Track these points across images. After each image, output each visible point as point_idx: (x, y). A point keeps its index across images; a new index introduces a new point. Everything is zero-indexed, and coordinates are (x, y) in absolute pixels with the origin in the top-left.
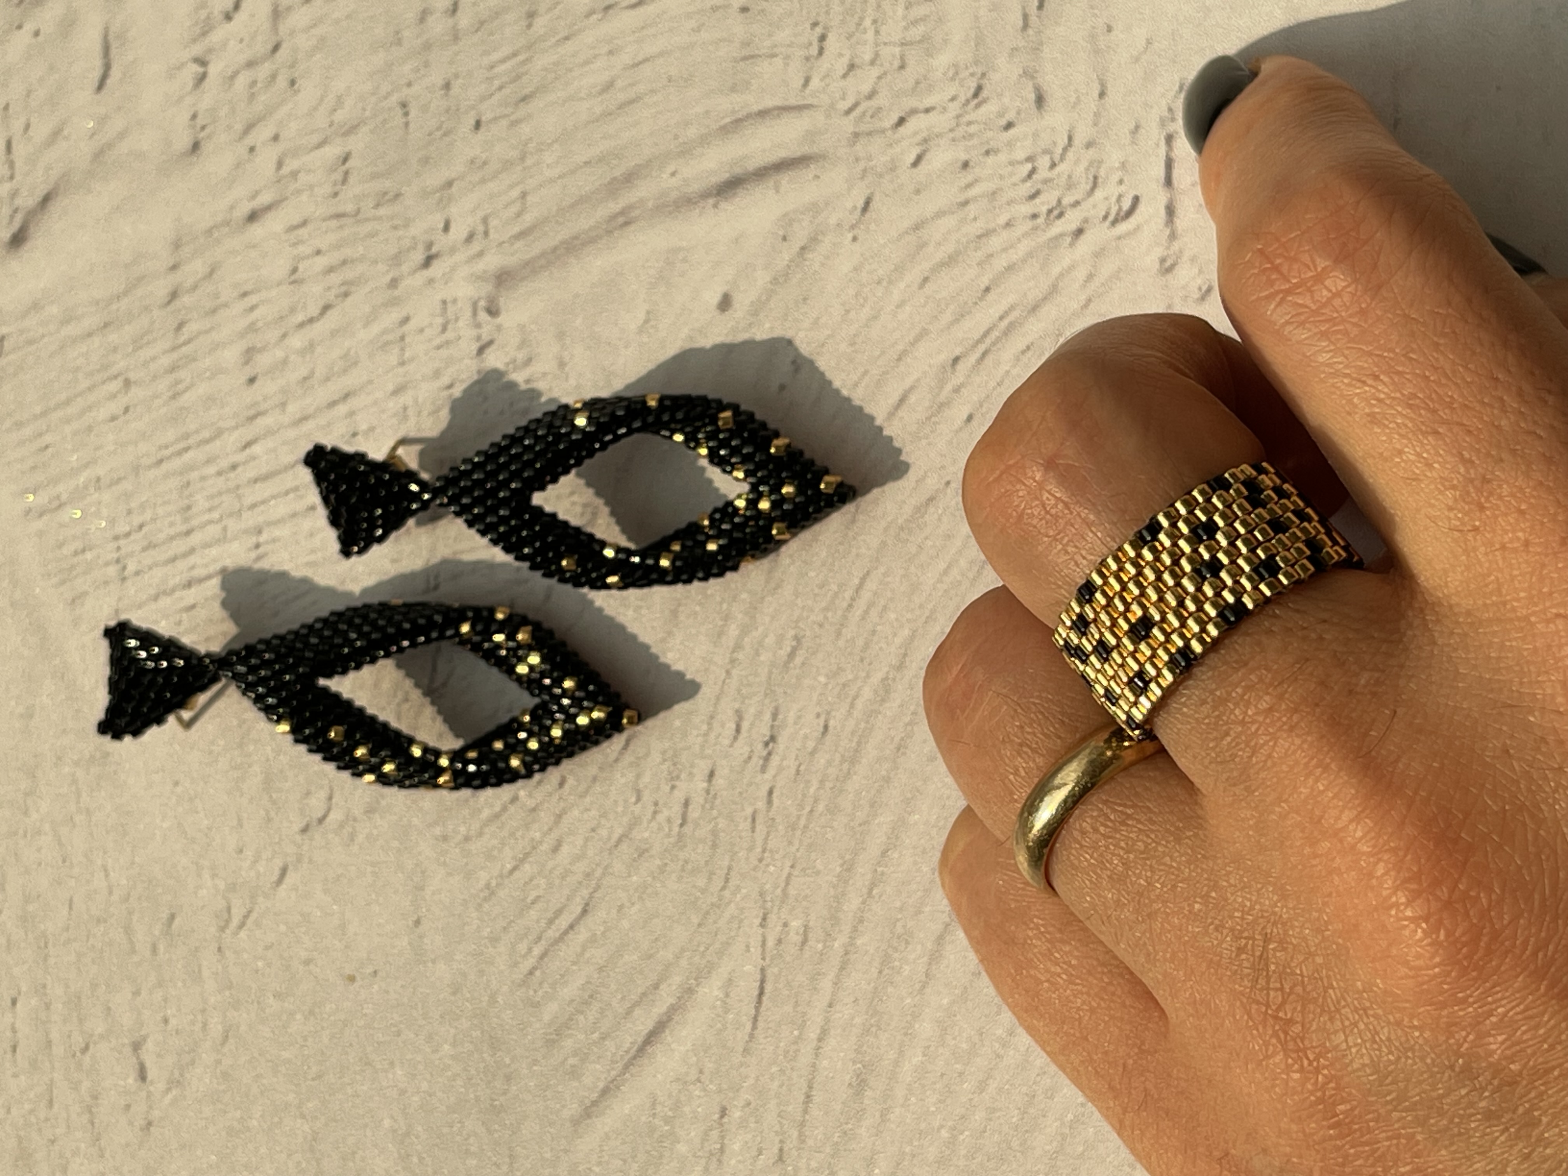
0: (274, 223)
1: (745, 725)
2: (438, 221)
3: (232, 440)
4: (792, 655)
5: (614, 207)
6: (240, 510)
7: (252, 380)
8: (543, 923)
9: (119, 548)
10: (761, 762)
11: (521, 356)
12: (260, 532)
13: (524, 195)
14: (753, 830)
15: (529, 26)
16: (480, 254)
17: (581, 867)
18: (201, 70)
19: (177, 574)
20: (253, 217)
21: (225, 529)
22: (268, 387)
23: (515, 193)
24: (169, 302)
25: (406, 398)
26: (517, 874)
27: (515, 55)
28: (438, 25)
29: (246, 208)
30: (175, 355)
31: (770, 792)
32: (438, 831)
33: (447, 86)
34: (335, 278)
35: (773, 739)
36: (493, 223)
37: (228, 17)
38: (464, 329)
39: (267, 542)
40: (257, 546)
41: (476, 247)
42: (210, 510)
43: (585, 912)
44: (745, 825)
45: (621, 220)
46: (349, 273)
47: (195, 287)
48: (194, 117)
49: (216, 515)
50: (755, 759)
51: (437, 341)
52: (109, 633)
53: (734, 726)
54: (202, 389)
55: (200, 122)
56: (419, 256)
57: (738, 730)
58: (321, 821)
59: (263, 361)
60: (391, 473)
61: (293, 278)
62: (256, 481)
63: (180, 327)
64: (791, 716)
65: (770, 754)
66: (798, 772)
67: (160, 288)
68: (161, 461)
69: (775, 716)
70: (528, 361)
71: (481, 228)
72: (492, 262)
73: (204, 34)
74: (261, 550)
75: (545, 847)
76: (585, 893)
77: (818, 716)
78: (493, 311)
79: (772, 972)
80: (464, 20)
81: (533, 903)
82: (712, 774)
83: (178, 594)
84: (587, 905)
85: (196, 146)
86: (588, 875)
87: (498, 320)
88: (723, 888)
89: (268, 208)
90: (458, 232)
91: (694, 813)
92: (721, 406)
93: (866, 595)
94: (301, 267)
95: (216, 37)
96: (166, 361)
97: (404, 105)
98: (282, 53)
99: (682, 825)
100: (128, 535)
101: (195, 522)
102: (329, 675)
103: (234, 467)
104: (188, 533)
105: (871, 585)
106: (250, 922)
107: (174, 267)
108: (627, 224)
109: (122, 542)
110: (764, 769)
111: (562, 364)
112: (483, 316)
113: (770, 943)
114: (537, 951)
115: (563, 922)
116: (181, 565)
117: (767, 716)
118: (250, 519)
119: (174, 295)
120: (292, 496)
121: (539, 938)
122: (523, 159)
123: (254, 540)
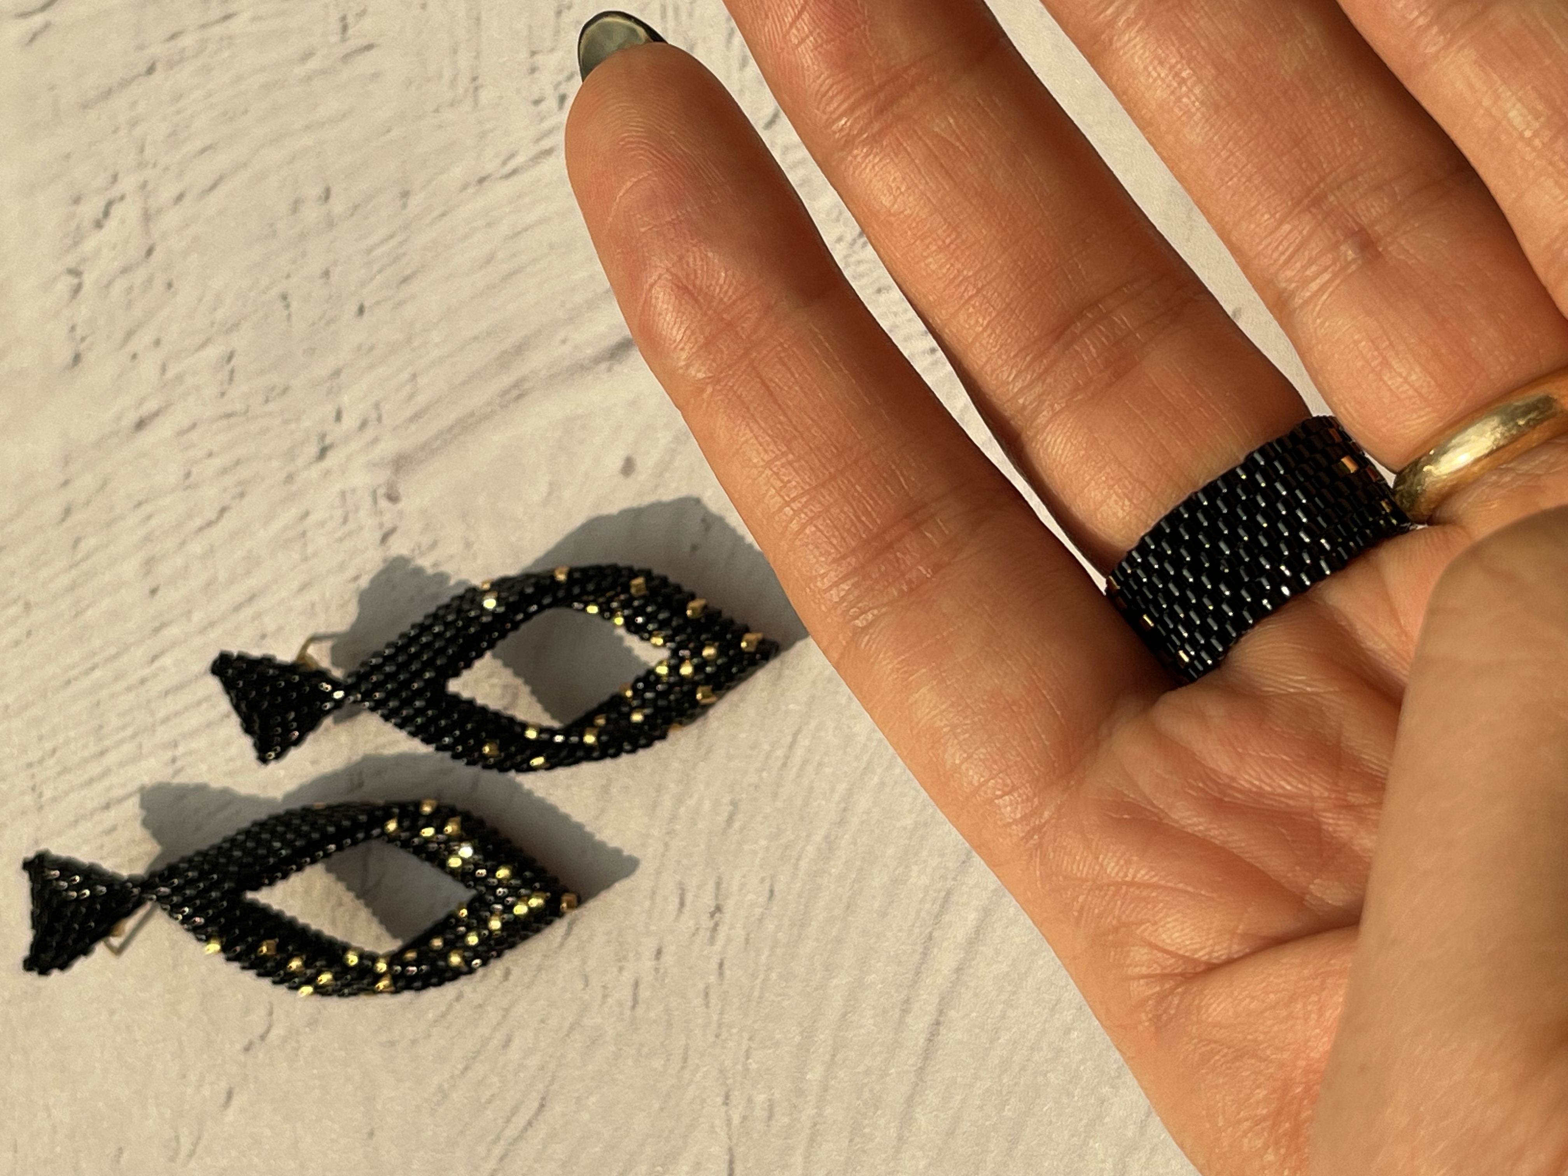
0: (163, 429)
1: (689, 898)
2: (329, 410)
3: (138, 654)
4: (730, 820)
5: (507, 380)
6: (153, 725)
7: (154, 592)
8: (500, 1122)
9: (33, 776)
10: (708, 934)
11: (426, 540)
12: (176, 745)
13: (414, 376)
14: (707, 1006)
15: (404, 206)
16: (376, 440)
17: (534, 1062)
18: (76, 281)
19: (94, 796)
20: (141, 424)
21: (140, 746)
22: (169, 596)
23: (405, 375)
24: (63, 520)
25: (313, 595)
26: (470, 1074)
27: (391, 237)
28: (311, 214)
29: (132, 417)
30: (74, 572)
31: (721, 965)
32: (384, 1037)
33: (326, 274)
34: (229, 480)
35: (718, 909)
36: (386, 407)
37: (99, 225)
38: (365, 517)
39: (184, 755)
40: (174, 760)
41: (370, 433)
42: (124, 727)
43: (542, 1106)
44: (698, 1001)
45: (515, 393)
46: (244, 473)
47: (88, 503)
48: (73, 328)
49: (129, 731)
50: (702, 932)
51: (338, 535)
52: (28, 865)
53: (677, 900)
54: (106, 604)
55: (79, 332)
56: (313, 450)
57: (682, 904)
58: (263, 1038)
59: (164, 569)
60: (300, 675)
61: (187, 483)
62: (167, 693)
63: (77, 542)
64: (735, 885)
65: (717, 924)
66: (747, 941)
67: (53, 507)
68: (69, 682)
69: (718, 885)
70: (434, 545)
71: (373, 415)
72: (389, 447)
73: (76, 244)
74: (179, 764)
75: (495, 1042)
76: (540, 1086)
77: (762, 880)
78: (393, 498)
79: (740, 1151)
80: (338, 206)
81: (489, 1102)
82: (659, 953)
83: (96, 818)
84: (543, 1099)
85: (77, 359)
86: (542, 1068)
87: (400, 506)
88: (683, 1068)
89: (156, 414)
90: (350, 421)
91: (645, 993)
92: (633, 573)
93: (799, 753)
94: (194, 470)
95: (89, 245)
96: (65, 580)
97: (284, 297)
98: (157, 255)
99: (633, 1007)
100: (41, 761)
101: (107, 743)
102: (256, 888)
103: (143, 681)
104: (102, 753)
105: (804, 741)
106: (200, 1149)
107: (66, 483)
108: (520, 397)
109: (35, 770)
110: (712, 940)
111: (468, 545)
112: (384, 503)
113: (736, 1120)
114: (497, 1151)
115: (520, 1120)
116: (99, 787)
117: (710, 886)
118: (164, 734)
119: (68, 512)
120: (205, 706)
121: (498, 1138)
122: (409, 340)
123: (169, 754)
